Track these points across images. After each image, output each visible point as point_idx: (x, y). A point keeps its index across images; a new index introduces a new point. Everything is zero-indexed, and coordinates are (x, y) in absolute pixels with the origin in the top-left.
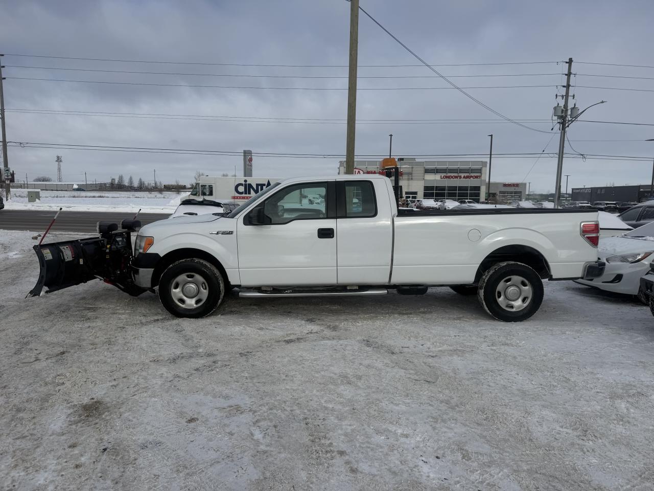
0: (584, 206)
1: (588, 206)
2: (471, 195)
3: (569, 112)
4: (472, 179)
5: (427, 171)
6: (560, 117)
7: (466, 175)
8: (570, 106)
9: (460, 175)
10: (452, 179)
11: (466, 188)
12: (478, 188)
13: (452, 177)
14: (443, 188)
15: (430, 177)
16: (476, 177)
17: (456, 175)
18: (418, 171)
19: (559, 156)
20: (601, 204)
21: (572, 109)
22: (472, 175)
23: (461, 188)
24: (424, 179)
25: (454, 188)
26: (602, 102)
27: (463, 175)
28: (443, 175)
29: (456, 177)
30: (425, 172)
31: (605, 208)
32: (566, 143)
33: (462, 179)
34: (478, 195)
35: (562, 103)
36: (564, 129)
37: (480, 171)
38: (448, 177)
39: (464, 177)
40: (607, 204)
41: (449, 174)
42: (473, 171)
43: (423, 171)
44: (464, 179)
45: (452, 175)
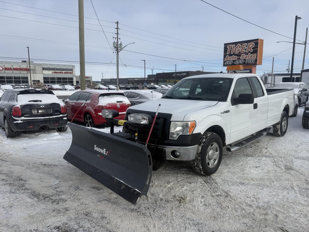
0: (123, 87)
1: (124, 87)
2: (69, 82)
3: (119, 46)
4: (68, 74)
5: (44, 69)
6: (115, 47)
7: (65, 72)
8: (119, 43)
9: (62, 71)
10: (58, 74)
11: (66, 78)
12: (72, 79)
13: (58, 73)
14: (54, 78)
15: (46, 72)
16: (71, 73)
17: (60, 71)
18: (39, 69)
19: (117, 65)
20: (128, 86)
21: (120, 44)
22: (69, 72)
23: (64, 79)
24: (43, 73)
25: (60, 78)
26: (134, 43)
27: (64, 72)
28: (53, 71)
29: (60, 73)
30: (43, 70)
31: (130, 87)
32: (119, 59)
33: (63, 74)
34: (72, 82)
35: (116, 41)
36: (118, 53)
37: (72, 70)
38: (56, 73)
39: (64, 73)
40: (130, 86)
41: (56, 71)
42: (69, 70)
43: (42, 69)
44: (64, 74)
45: (58, 71)
